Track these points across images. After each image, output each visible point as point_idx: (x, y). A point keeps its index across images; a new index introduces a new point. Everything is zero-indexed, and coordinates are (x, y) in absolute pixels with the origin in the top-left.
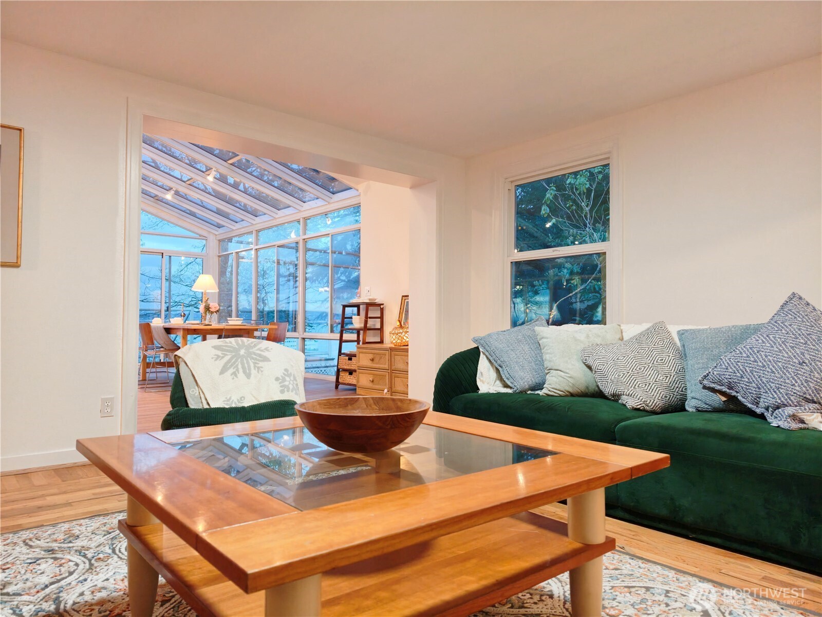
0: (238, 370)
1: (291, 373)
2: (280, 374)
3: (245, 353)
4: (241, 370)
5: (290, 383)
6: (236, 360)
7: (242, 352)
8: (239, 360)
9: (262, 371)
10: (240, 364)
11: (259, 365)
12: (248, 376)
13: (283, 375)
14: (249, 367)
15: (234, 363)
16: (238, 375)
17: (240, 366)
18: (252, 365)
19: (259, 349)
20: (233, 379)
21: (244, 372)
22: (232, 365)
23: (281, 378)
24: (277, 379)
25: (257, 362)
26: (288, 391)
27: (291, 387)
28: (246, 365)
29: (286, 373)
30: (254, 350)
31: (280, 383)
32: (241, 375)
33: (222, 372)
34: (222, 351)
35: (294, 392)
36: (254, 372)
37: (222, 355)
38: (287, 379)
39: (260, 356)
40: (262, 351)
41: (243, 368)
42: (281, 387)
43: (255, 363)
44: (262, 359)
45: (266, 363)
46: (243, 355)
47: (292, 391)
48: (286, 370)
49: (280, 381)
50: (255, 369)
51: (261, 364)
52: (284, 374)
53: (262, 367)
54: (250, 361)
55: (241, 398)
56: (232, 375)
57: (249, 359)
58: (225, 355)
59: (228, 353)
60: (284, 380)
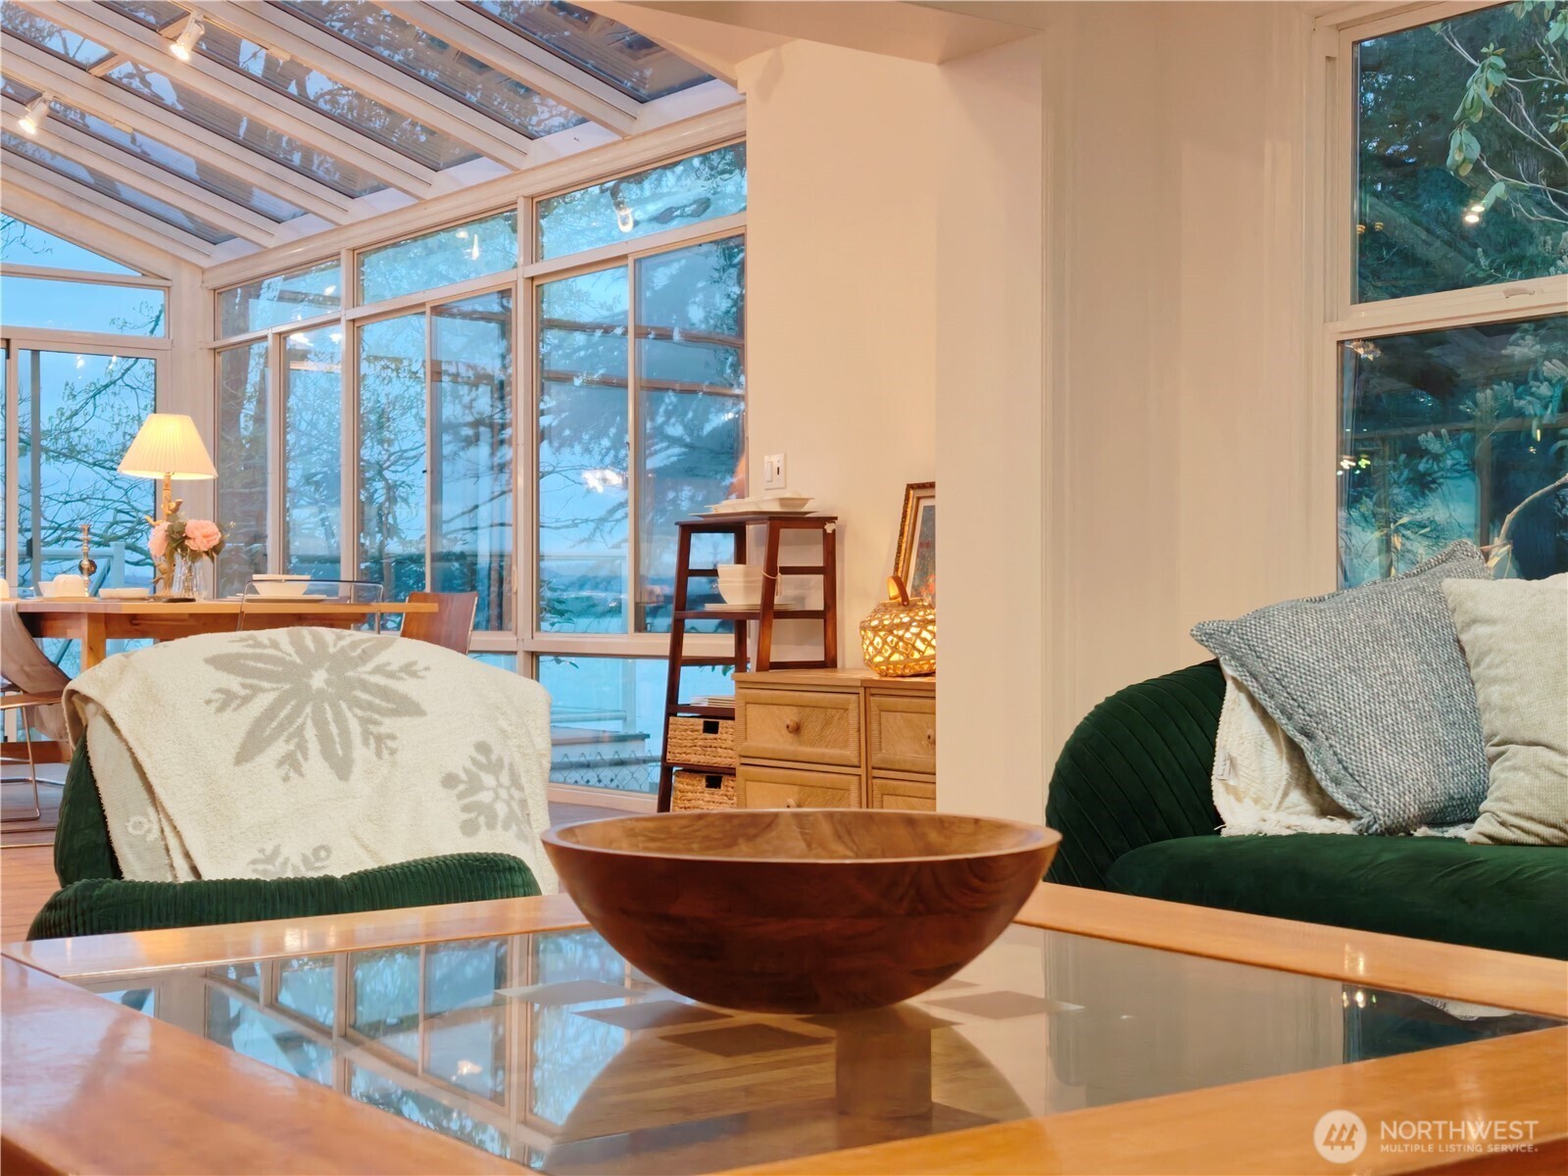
0: (302, 747)
1: (500, 760)
2: (459, 760)
3: (328, 682)
4: (314, 747)
5: (497, 797)
6: (297, 712)
7: (319, 679)
8: (308, 710)
9: (393, 752)
10: (309, 723)
11: (383, 730)
12: (342, 768)
13: (469, 764)
14: (344, 732)
15: (290, 718)
16: (305, 767)
17: (310, 733)
18: (355, 727)
19: (378, 670)
20: (286, 779)
21: (328, 754)
22: (281, 727)
23: (463, 776)
24: (449, 781)
25: (376, 716)
26: (491, 826)
27: (501, 809)
28: (334, 729)
29: (482, 759)
30: (364, 671)
31: (460, 796)
32: (315, 764)
33: (244, 756)
34: (244, 676)
35: (514, 828)
36: (362, 753)
37: (243, 692)
38: (488, 780)
39: (385, 693)
40: (391, 675)
41: (325, 739)
42: (466, 809)
43: (365, 722)
44: (390, 706)
45: (405, 722)
46: (321, 691)
47: (506, 827)
48: (483, 748)
49: (462, 787)
50: (366, 743)
51: (388, 725)
52: (474, 761)
53: (393, 737)
54: (349, 715)
55: (316, 851)
56: (280, 764)
57: (344, 706)
58: (256, 690)
59: (265, 684)
60: (475, 785)
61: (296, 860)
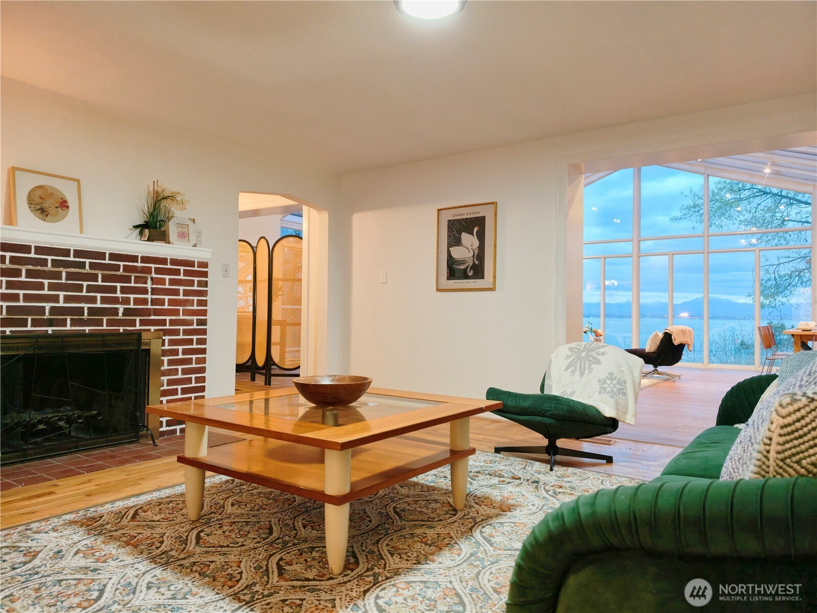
0: (576, 369)
2: (603, 376)
5: (609, 386)
8: (580, 360)
10: (579, 364)
11: (592, 367)
15: (575, 363)
18: (587, 366)
19: (596, 353)
20: (571, 375)
21: (580, 371)
24: (599, 381)
25: (591, 364)
28: (583, 366)
30: (593, 353)
31: (601, 384)
32: (577, 373)
33: (566, 370)
34: (572, 352)
35: (610, 394)
38: (608, 382)
41: (580, 367)
45: (596, 366)
48: (611, 374)
50: (588, 370)
54: (587, 363)
56: (571, 372)
57: (586, 361)
58: (572, 355)
59: (574, 354)
60: (605, 382)
61: (569, 393)
